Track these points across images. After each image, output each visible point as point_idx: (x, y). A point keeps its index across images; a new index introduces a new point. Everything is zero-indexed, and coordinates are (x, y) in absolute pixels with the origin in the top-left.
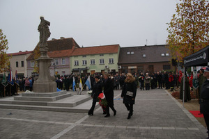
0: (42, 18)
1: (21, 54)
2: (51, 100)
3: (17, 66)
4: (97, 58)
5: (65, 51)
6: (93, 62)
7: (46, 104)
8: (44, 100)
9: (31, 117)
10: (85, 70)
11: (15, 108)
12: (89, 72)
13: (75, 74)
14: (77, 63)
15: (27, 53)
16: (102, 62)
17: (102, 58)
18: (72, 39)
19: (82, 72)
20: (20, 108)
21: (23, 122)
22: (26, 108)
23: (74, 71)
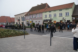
4: (58, 13)
5: (41, 10)
6: (55, 15)
10: (51, 21)
12: (52, 21)
13: (45, 22)
14: (46, 16)
16: (61, 15)
17: (61, 12)
18: (46, 3)
19: (49, 21)
23: (44, 21)
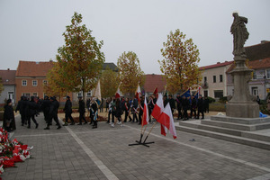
0: (235, 15)
1: (219, 66)
2: (248, 129)
3: (215, 81)
7: (240, 134)
8: (238, 127)
9: (215, 149)
11: (200, 133)
15: (226, 64)
20: (206, 135)
21: (204, 152)
22: (213, 136)
